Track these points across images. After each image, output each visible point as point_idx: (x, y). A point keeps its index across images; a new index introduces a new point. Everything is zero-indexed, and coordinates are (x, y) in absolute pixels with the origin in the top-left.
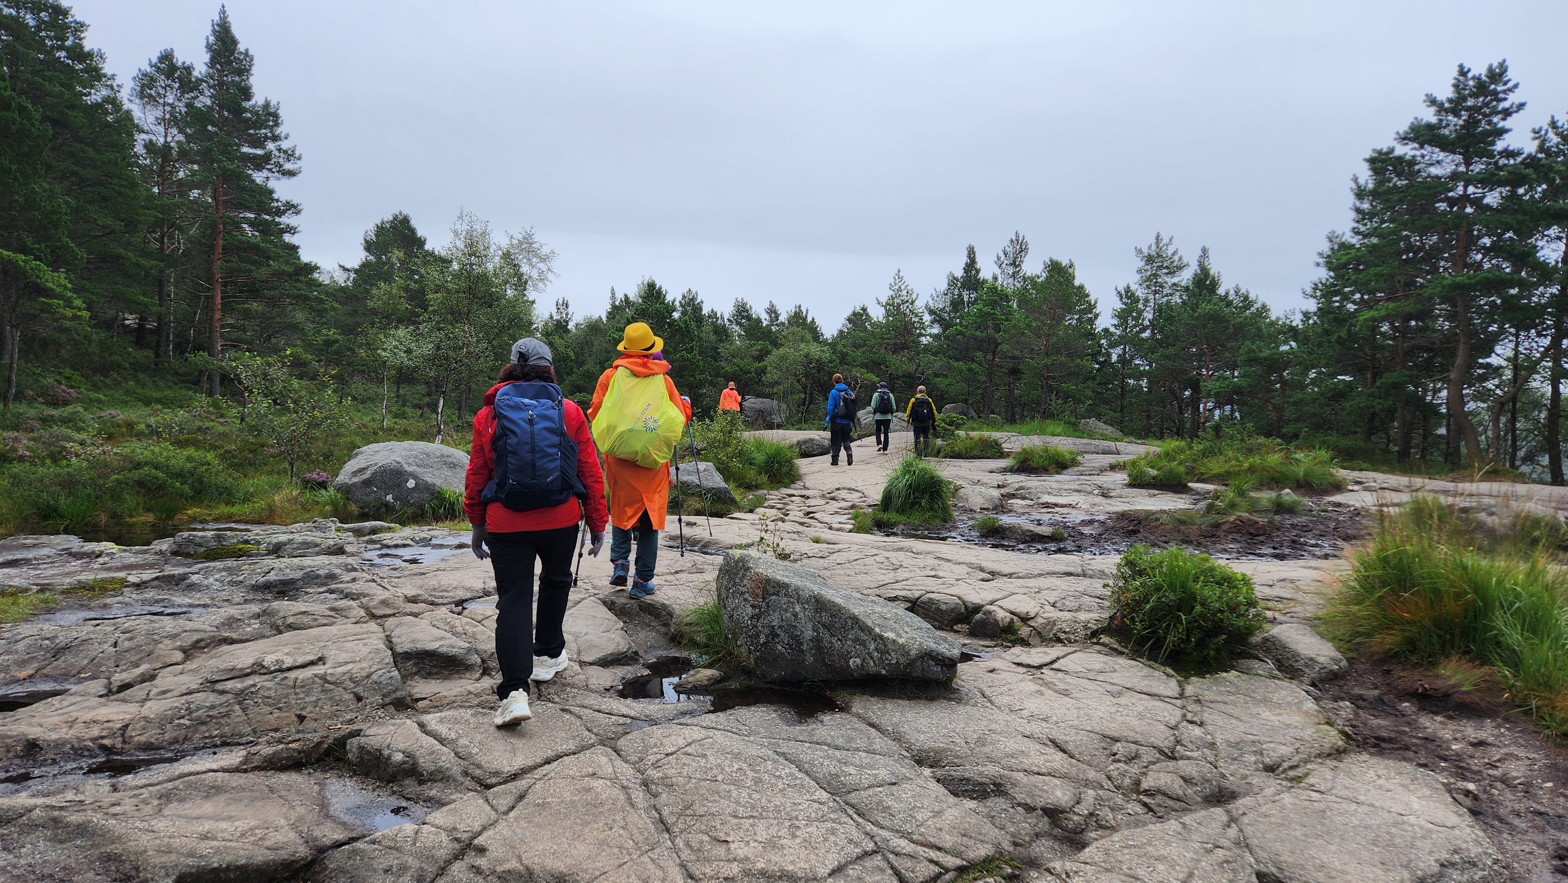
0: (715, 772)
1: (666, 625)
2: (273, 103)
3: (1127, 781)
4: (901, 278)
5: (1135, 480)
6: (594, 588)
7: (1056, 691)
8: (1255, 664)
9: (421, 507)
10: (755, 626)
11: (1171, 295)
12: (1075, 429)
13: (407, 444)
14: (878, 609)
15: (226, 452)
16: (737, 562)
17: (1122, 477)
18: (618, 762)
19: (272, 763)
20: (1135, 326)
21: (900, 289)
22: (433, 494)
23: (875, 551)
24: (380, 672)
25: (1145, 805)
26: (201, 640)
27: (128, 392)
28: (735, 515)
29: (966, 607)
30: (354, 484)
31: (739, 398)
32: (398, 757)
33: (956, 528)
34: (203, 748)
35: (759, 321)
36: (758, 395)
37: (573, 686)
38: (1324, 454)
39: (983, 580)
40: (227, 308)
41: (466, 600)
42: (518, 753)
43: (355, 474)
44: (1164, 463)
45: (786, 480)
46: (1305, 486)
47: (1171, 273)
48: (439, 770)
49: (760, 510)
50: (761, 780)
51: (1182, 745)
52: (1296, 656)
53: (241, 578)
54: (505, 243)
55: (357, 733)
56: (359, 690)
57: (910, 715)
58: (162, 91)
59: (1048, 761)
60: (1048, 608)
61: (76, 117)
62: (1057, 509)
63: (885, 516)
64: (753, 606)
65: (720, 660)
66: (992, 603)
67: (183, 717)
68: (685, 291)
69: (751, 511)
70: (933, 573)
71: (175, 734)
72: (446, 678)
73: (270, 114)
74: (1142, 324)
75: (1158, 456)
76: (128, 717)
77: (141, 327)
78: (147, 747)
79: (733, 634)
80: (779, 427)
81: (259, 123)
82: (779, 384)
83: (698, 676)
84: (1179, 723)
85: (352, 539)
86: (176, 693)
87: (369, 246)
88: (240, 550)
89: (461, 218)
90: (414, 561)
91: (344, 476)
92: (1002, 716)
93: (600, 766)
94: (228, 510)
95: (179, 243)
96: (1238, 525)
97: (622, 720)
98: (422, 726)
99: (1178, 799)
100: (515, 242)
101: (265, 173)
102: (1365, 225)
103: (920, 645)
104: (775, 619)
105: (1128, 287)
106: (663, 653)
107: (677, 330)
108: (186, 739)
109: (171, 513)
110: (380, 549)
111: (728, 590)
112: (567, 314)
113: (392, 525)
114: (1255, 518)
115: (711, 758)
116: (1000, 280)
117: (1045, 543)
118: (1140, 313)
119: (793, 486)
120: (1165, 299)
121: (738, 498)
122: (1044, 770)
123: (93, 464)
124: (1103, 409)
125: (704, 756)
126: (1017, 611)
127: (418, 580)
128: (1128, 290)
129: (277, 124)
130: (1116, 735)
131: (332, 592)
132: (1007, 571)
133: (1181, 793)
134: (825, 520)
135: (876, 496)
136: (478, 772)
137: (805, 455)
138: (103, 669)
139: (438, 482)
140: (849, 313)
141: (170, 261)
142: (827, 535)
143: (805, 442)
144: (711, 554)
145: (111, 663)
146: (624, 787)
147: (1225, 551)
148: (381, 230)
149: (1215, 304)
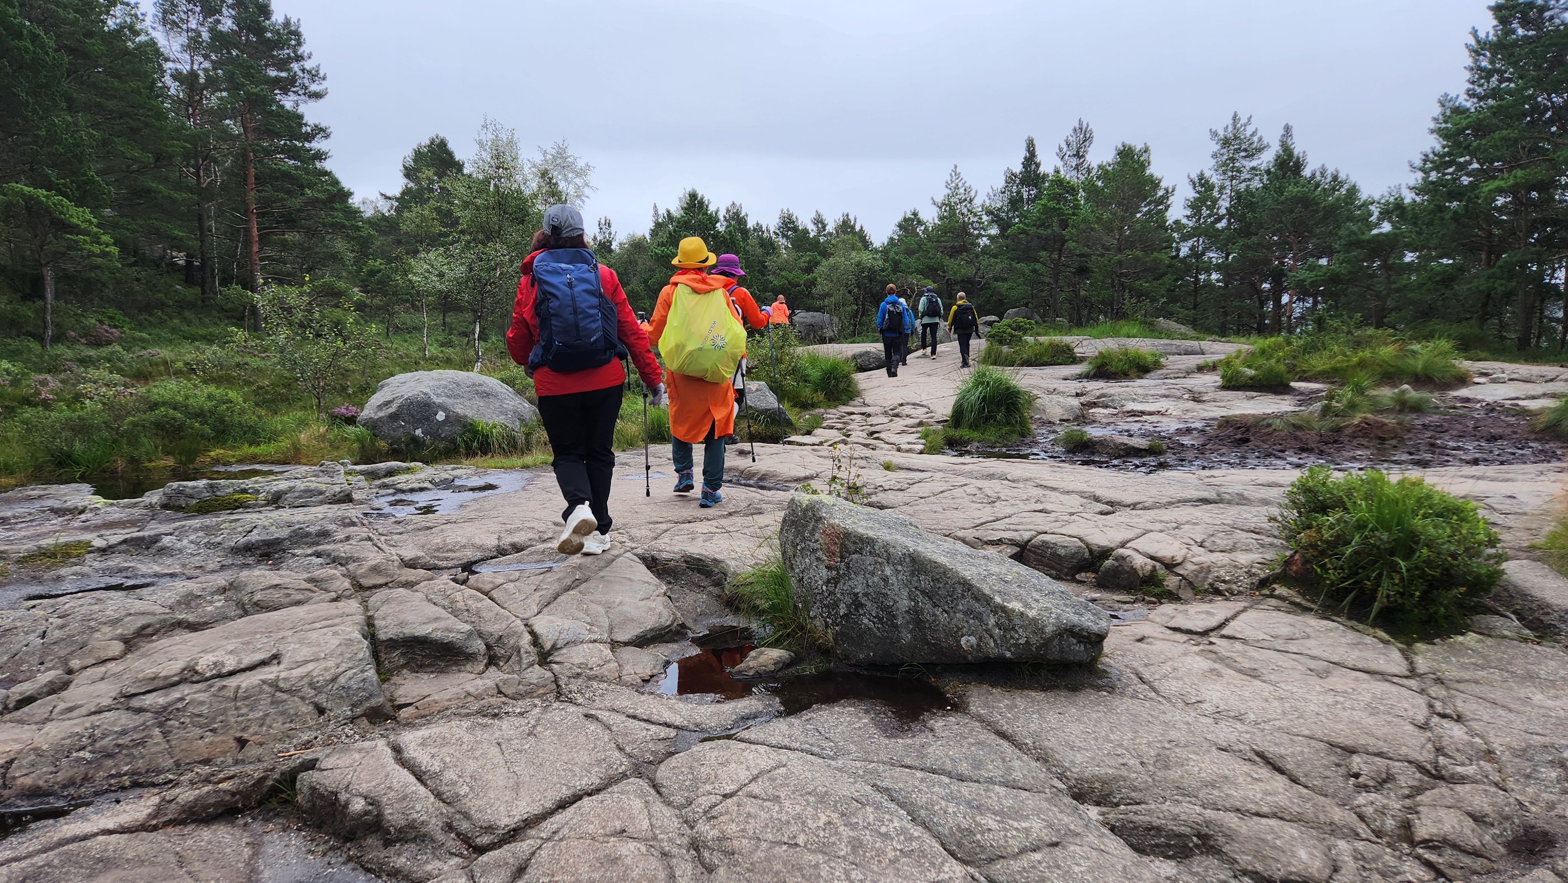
0: (794, 828)
1: (718, 584)
2: (293, 20)
3: (1390, 823)
4: (957, 175)
5: (1229, 381)
6: (632, 539)
7: (1239, 671)
8: (1496, 621)
9: (453, 441)
10: (832, 593)
11: (1249, 180)
12: (1152, 331)
13: (436, 373)
14: (994, 569)
15: (260, 388)
16: (805, 511)
17: (1213, 379)
18: (658, 807)
19: (193, 813)
20: (1209, 216)
21: (957, 187)
22: (465, 426)
23: (963, 480)
24: (350, 673)
25: (1429, 864)
26: (148, 626)
27: (173, 330)
28: (793, 438)
29: (1091, 551)
30: (380, 419)
31: (788, 312)
32: (358, 805)
33: (1037, 443)
34: (107, 791)
35: (806, 232)
36: (808, 310)
37: (600, 679)
38: (1444, 345)
39: (1102, 513)
40: (263, 239)
41: (476, 562)
42: (522, 793)
43: (380, 407)
44: (1261, 361)
45: (844, 397)
46: (1422, 380)
47: (1250, 156)
48: (412, 826)
49: (818, 431)
50: (861, 845)
51: (1445, 755)
52: (1544, 607)
53: (219, 539)
54: (538, 158)
55: (311, 765)
56: (322, 699)
57: (1052, 718)
58: (184, 17)
59: (1267, 793)
60: (1196, 549)
61: (94, 45)
62: (1145, 417)
63: (958, 433)
64: (829, 568)
65: (788, 635)
66: (1123, 545)
67: (83, 748)
68: (729, 204)
69: (809, 433)
70: (1039, 507)
71: (71, 772)
72: (442, 671)
73: (292, 33)
74: (1217, 214)
75: (1253, 354)
76: (17, 747)
77: (189, 263)
78: (34, 793)
79: (804, 602)
80: (831, 341)
81: (279, 43)
82: (831, 296)
83: (762, 659)
84: (1428, 719)
85: (364, 484)
86: (83, 711)
87: (409, 173)
88: (236, 501)
89: (485, 126)
90: (428, 510)
91: (371, 409)
92: (1177, 715)
93: (631, 818)
94: (254, 450)
95: (216, 176)
96: (1363, 428)
97: (664, 732)
98: (397, 750)
99: (1475, 853)
100: (549, 157)
101: (293, 97)
102: (1481, 86)
103: (1057, 618)
104: (858, 585)
105: (1202, 174)
106: (715, 621)
107: (722, 242)
108: (86, 779)
109: (191, 455)
110: (393, 494)
111: (795, 546)
112: (610, 234)
113: (412, 464)
114: (1380, 418)
115: (787, 803)
116: (1062, 172)
117: (1142, 457)
118: (1215, 201)
119: (852, 403)
120: (1243, 185)
121: (793, 418)
122: (1265, 809)
123: (108, 405)
124: (1176, 307)
125: (776, 799)
126: (1160, 554)
127: (422, 537)
128: (1201, 177)
129: (299, 44)
130: (1349, 742)
131: (318, 555)
132: (1129, 500)
133: (1476, 842)
134: (892, 440)
135: (944, 409)
136: (465, 826)
137: (862, 369)
138: (24, 667)
139: (470, 413)
140: (899, 218)
141: (205, 194)
142: (898, 459)
143: (861, 355)
144: (770, 489)
145: (35, 660)
146: (665, 854)
147: (1354, 459)
148: (419, 155)
149: (1303, 186)
